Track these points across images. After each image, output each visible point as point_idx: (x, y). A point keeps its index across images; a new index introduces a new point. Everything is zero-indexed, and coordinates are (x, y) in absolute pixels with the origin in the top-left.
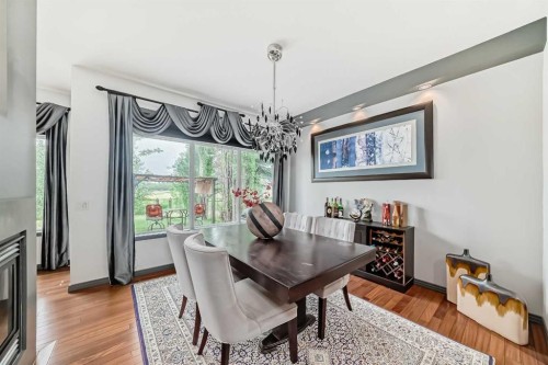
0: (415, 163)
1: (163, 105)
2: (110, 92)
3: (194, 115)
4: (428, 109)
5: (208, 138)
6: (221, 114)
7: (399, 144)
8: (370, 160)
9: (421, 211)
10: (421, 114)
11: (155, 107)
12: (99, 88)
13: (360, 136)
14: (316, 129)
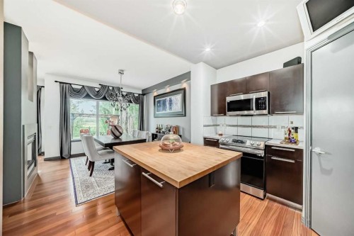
1: (83, 86)
2: (60, 83)
3: (97, 90)
4: (184, 89)
5: (105, 98)
6: (111, 88)
7: (177, 103)
8: (170, 109)
10: (183, 91)
11: (80, 87)
12: (56, 82)
13: (168, 98)
14: (155, 94)
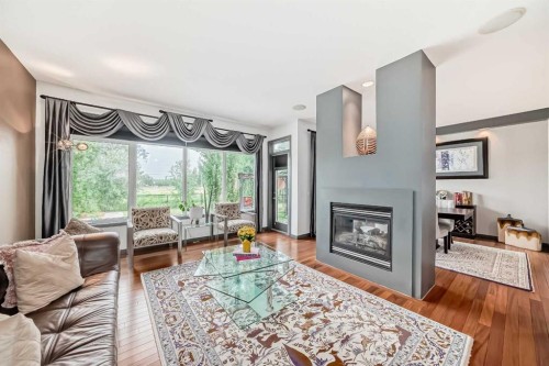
0: (476, 169)
4: (484, 141)
7: (465, 159)
8: (444, 167)
9: (480, 197)
13: (438, 153)
